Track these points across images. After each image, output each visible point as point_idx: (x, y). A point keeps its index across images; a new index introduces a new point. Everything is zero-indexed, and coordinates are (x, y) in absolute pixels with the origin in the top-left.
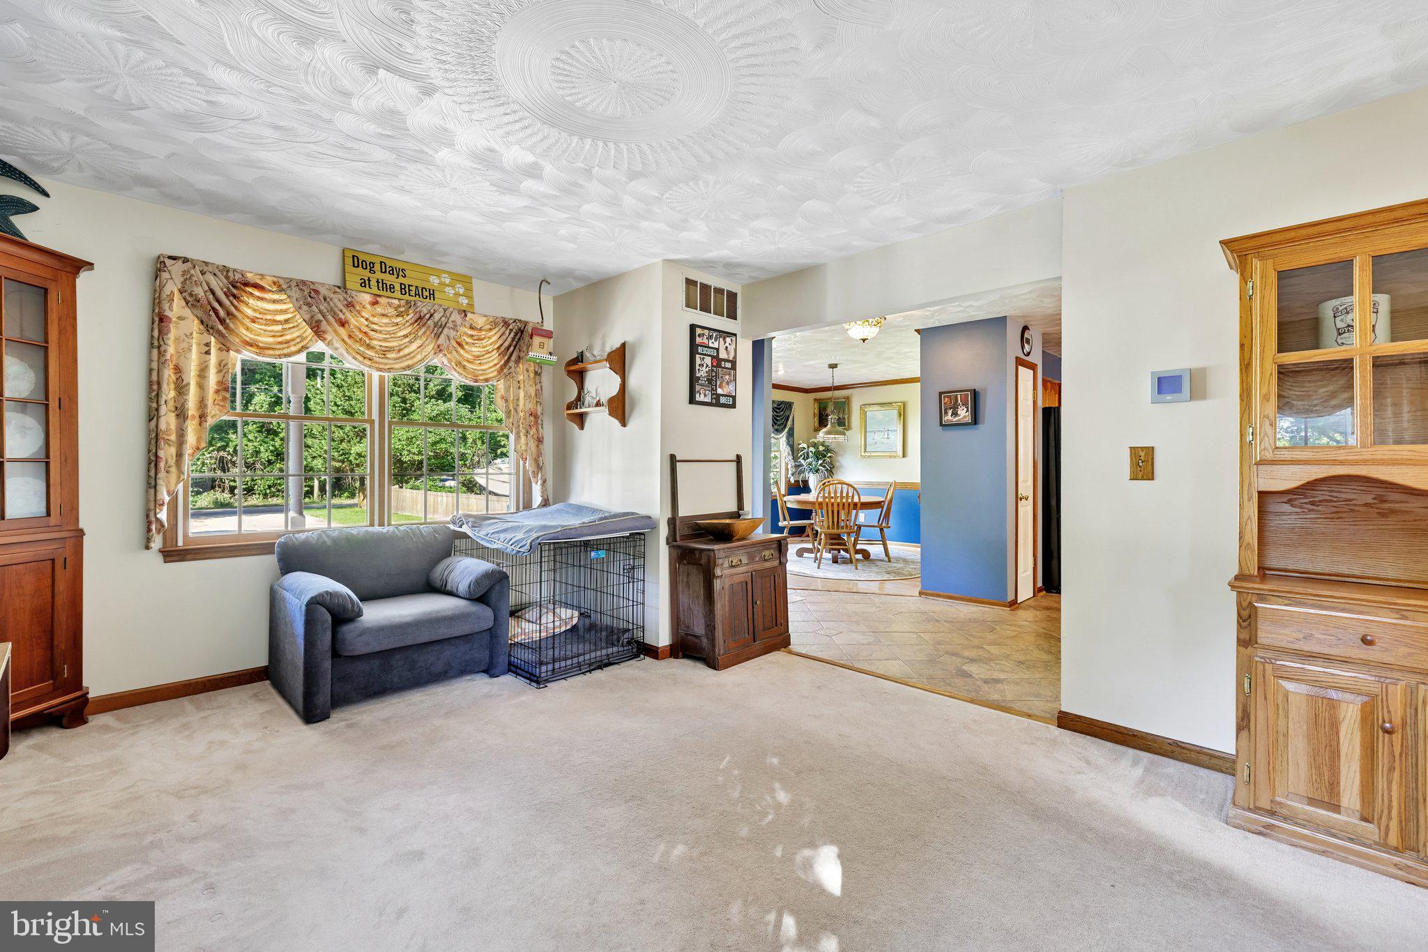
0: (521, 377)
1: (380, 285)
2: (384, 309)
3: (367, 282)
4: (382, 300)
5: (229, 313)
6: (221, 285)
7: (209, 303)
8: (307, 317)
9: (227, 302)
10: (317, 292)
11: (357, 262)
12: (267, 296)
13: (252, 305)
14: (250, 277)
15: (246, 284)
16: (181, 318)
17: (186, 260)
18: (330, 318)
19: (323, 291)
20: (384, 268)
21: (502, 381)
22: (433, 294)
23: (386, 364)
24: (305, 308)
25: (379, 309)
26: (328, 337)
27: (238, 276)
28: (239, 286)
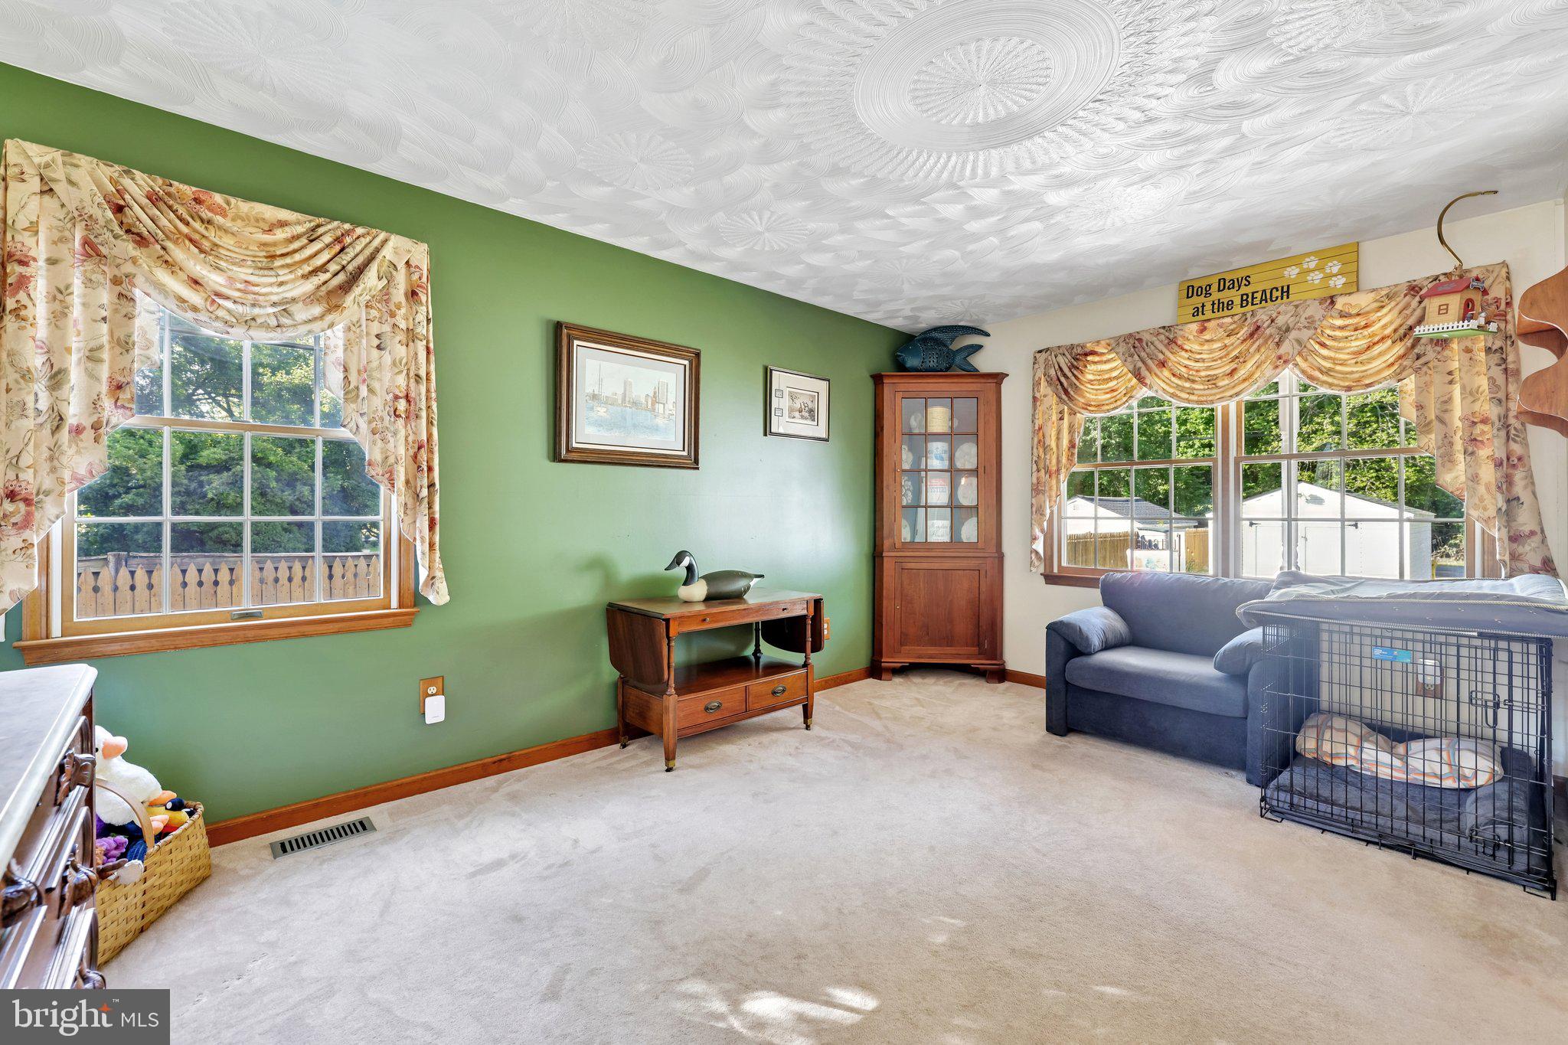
0: (1456, 365)
1: (1216, 306)
2: (1215, 333)
3: (1200, 310)
4: (1210, 325)
5: (1072, 385)
6: (1067, 361)
7: (1059, 379)
8: (1131, 367)
9: (1069, 374)
10: (1140, 340)
11: (1191, 291)
12: (1104, 358)
13: (1091, 371)
14: (1089, 347)
15: (1086, 355)
16: (1045, 396)
17: (1047, 350)
18: (1149, 362)
19: (1146, 337)
20: (1222, 284)
21: (1413, 377)
22: (1288, 292)
23: (1214, 395)
24: (1129, 359)
25: (1207, 336)
26: (1148, 381)
27: (1079, 350)
28: (1080, 356)
